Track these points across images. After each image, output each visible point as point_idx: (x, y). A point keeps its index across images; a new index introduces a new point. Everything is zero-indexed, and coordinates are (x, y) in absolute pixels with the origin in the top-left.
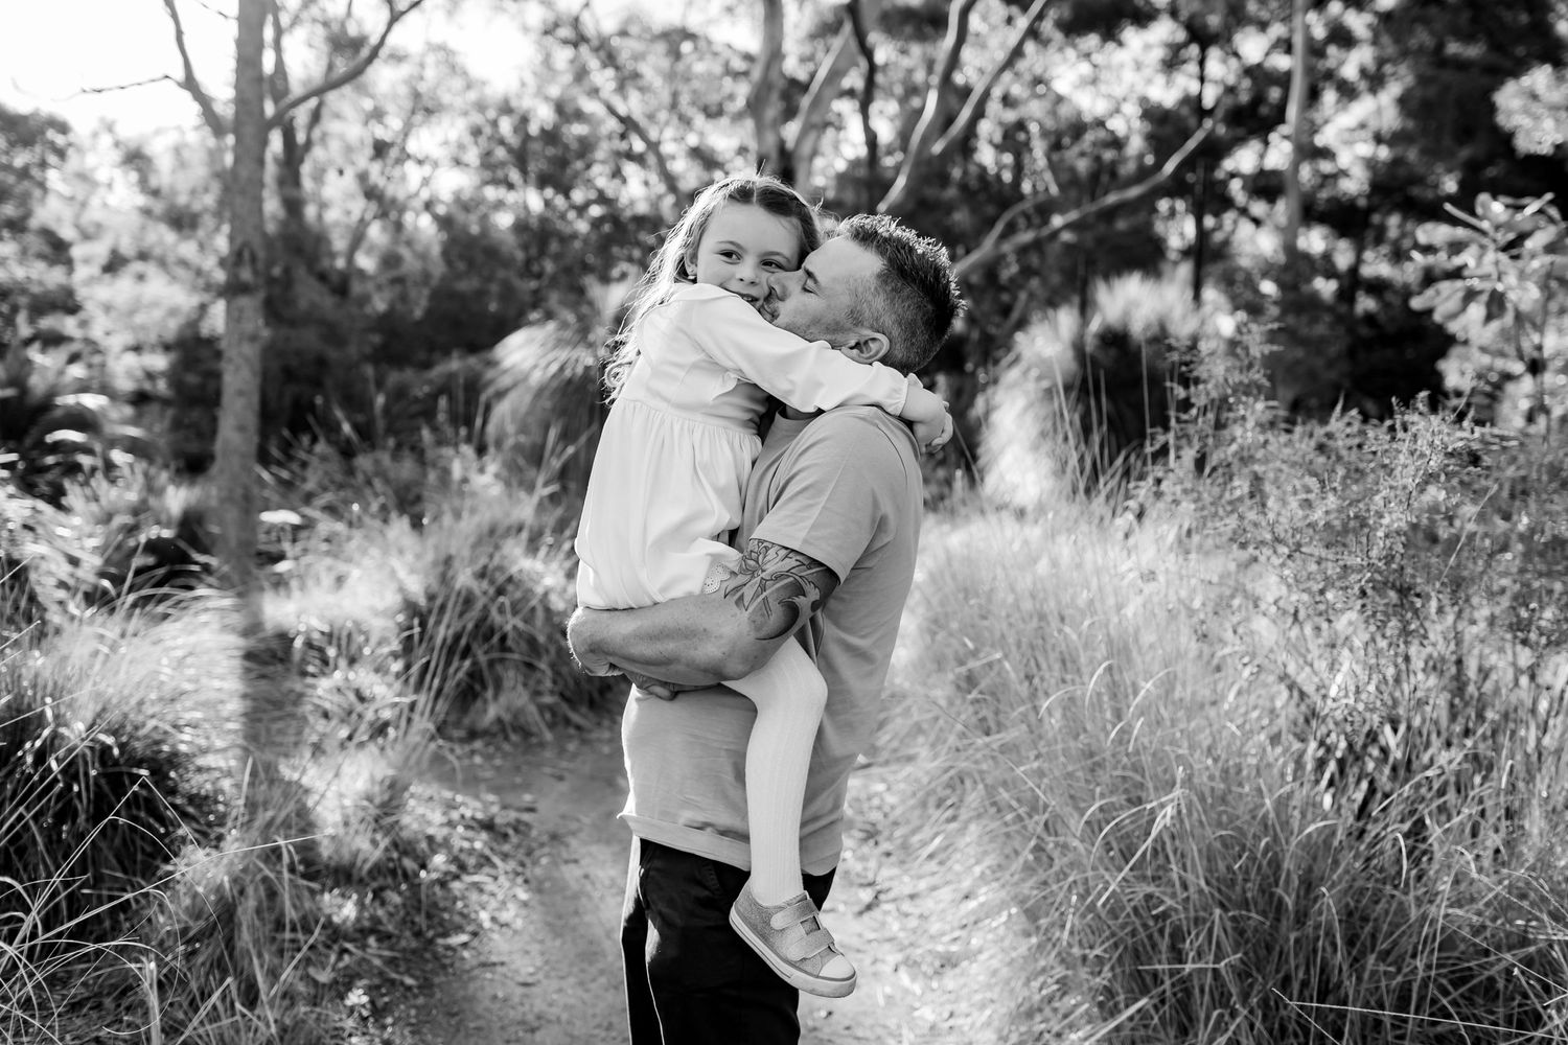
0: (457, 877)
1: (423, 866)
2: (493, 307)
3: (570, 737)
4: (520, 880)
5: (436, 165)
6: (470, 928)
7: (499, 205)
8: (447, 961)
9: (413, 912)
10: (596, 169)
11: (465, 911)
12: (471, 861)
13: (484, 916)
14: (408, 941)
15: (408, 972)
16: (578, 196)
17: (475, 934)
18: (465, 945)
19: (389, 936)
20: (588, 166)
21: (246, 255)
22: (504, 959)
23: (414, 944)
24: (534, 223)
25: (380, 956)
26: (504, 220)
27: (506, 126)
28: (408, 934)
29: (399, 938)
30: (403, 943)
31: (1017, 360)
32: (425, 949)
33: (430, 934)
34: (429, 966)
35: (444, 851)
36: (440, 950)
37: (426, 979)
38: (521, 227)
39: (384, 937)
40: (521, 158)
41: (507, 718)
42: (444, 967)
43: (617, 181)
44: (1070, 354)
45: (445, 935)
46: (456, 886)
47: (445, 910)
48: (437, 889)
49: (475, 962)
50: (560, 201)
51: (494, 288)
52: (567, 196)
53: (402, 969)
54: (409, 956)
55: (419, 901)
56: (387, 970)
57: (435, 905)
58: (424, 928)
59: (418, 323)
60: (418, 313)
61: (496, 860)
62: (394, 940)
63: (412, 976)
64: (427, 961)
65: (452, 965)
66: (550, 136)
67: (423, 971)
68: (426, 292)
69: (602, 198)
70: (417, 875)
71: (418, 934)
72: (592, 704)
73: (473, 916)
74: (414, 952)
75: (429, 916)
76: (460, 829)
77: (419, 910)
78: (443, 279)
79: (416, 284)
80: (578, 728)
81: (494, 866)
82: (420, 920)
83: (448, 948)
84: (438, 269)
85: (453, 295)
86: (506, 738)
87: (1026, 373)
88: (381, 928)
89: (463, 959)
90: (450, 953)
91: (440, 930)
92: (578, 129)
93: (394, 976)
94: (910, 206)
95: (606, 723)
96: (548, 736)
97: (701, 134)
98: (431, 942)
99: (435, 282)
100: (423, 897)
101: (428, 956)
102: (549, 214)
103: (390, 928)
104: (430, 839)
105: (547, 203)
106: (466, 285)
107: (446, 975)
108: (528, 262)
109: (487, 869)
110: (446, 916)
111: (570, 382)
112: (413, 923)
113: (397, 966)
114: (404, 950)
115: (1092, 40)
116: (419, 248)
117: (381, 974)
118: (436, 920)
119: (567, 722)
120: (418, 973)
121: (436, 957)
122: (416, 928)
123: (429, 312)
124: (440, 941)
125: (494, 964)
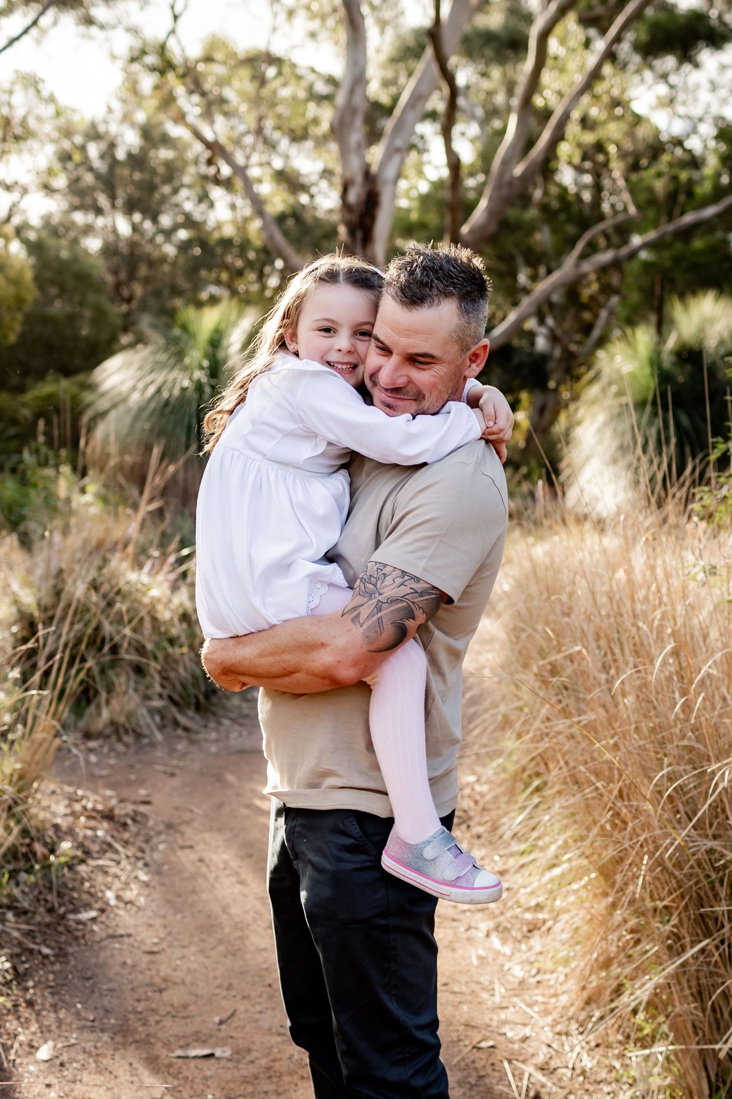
0: (83, 861)
1: (52, 851)
2: (85, 332)
3: (179, 737)
4: (140, 864)
5: (25, 191)
6: (97, 905)
7: (88, 230)
8: (80, 934)
9: (45, 891)
10: (184, 193)
11: (92, 890)
12: (95, 848)
13: (110, 895)
14: (42, 916)
15: (44, 942)
16: (166, 220)
17: (102, 911)
18: (94, 920)
19: (25, 912)
20: (176, 191)
22: (131, 931)
23: (48, 919)
24: (124, 248)
25: (18, 929)
26: (93, 244)
27: (94, 151)
28: (42, 910)
29: (34, 913)
30: (38, 918)
31: (597, 377)
32: (59, 924)
33: (62, 910)
34: (63, 938)
35: (70, 838)
36: (71, 923)
37: (60, 949)
38: (109, 251)
39: (21, 913)
40: (108, 183)
41: (122, 719)
42: (76, 938)
43: (203, 206)
44: (647, 370)
45: (76, 911)
46: (82, 869)
47: (73, 889)
48: (66, 870)
49: (104, 935)
50: (148, 225)
51: (87, 313)
52: (155, 220)
53: (38, 940)
54: (44, 929)
55: (51, 882)
56: (25, 941)
57: (65, 885)
58: (56, 905)
59: (12, 348)
60: (12, 338)
61: (117, 846)
62: (30, 915)
63: (48, 946)
64: (61, 933)
65: (83, 937)
66: (137, 161)
67: (57, 942)
68: (20, 317)
69: (189, 222)
70: (46, 858)
71: (51, 910)
72: (198, 708)
73: (100, 895)
74: (48, 925)
75: (60, 895)
76: (83, 819)
77: (50, 889)
78: (36, 302)
79: (9, 308)
80: (186, 729)
81: (116, 852)
82: (52, 898)
83: (79, 922)
84: (31, 294)
85: (46, 320)
86: (120, 740)
87: (604, 390)
88: (16, 904)
89: (92, 931)
90: (81, 927)
91: (71, 907)
92: (165, 154)
93: (32, 946)
94: (493, 228)
95: (212, 725)
96: (159, 737)
97: (287, 157)
98: (63, 917)
99: (28, 307)
100: (54, 880)
101: (61, 929)
102: (137, 237)
103: (26, 905)
104: (56, 827)
105: (135, 228)
106: (58, 308)
107: (79, 945)
108: (118, 286)
109: (109, 855)
110: (75, 895)
111: (167, 403)
112: (46, 901)
113: (34, 938)
114: (40, 924)
115: (669, 62)
116: (12, 273)
117: (20, 944)
118: (66, 898)
119: (176, 723)
120: (53, 944)
121: (69, 930)
122: (49, 905)
123: (23, 336)
124: (71, 916)
125: (122, 936)
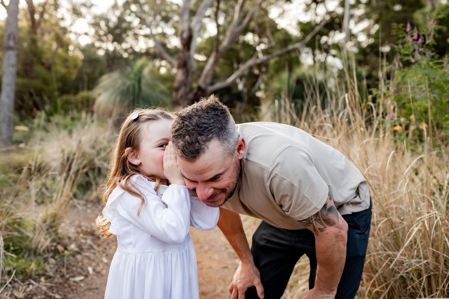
0: (79, 253)
1: (66, 249)
4: (104, 255)
6: (85, 273)
7: (99, 48)
8: (74, 288)
9: (61, 267)
10: (129, 38)
11: (82, 267)
12: (85, 247)
13: (90, 269)
14: (58, 279)
15: (57, 292)
17: (86, 276)
18: (82, 281)
19: (50, 277)
21: (12, 37)
22: (98, 286)
23: (61, 280)
25: (46, 286)
26: (101, 53)
28: (58, 276)
29: (54, 278)
30: (56, 280)
32: (65, 283)
33: (67, 276)
34: (66, 290)
35: (74, 243)
36: (72, 283)
37: (65, 295)
38: (107, 55)
39: (48, 278)
42: (73, 290)
45: (74, 276)
46: (79, 257)
47: (74, 266)
48: (71, 258)
49: (85, 288)
50: (119, 47)
52: (121, 45)
53: (55, 291)
54: (58, 285)
55: (64, 263)
56: (48, 292)
57: (70, 264)
58: (65, 273)
61: (95, 247)
62: (52, 279)
63: (59, 294)
64: (66, 288)
65: (76, 289)
67: (64, 292)
68: (76, 71)
70: (63, 252)
71: (62, 276)
73: (85, 269)
74: (60, 284)
75: (67, 269)
76: (81, 235)
77: (63, 266)
78: (82, 67)
81: (94, 249)
82: (64, 270)
83: (75, 282)
88: (47, 274)
89: (81, 287)
90: (75, 284)
91: (72, 274)
93: (51, 294)
98: (68, 279)
99: (79, 68)
100: (65, 261)
101: (66, 285)
103: (51, 274)
104: (69, 238)
105: (115, 47)
107: (74, 293)
109: (92, 251)
110: (74, 269)
112: (61, 272)
113: (53, 290)
114: (56, 283)
117: (45, 293)
118: (70, 271)
120: (61, 293)
121: (70, 286)
122: (62, 274)
124: (72, 279)
125: (93, 289)
